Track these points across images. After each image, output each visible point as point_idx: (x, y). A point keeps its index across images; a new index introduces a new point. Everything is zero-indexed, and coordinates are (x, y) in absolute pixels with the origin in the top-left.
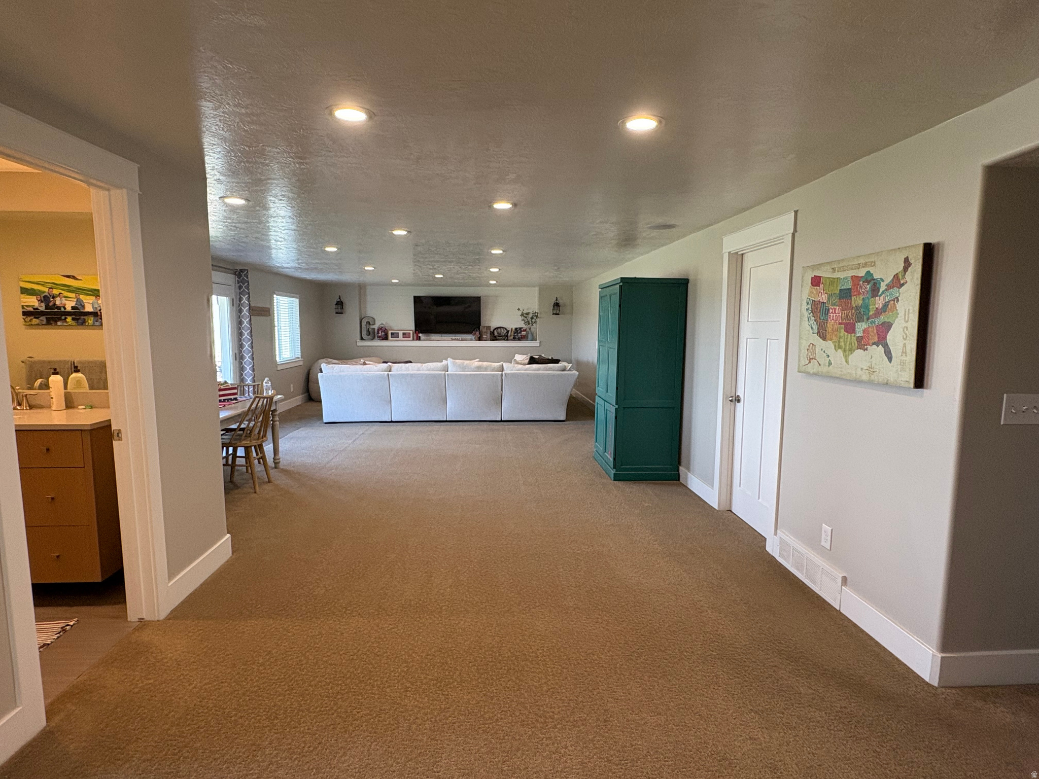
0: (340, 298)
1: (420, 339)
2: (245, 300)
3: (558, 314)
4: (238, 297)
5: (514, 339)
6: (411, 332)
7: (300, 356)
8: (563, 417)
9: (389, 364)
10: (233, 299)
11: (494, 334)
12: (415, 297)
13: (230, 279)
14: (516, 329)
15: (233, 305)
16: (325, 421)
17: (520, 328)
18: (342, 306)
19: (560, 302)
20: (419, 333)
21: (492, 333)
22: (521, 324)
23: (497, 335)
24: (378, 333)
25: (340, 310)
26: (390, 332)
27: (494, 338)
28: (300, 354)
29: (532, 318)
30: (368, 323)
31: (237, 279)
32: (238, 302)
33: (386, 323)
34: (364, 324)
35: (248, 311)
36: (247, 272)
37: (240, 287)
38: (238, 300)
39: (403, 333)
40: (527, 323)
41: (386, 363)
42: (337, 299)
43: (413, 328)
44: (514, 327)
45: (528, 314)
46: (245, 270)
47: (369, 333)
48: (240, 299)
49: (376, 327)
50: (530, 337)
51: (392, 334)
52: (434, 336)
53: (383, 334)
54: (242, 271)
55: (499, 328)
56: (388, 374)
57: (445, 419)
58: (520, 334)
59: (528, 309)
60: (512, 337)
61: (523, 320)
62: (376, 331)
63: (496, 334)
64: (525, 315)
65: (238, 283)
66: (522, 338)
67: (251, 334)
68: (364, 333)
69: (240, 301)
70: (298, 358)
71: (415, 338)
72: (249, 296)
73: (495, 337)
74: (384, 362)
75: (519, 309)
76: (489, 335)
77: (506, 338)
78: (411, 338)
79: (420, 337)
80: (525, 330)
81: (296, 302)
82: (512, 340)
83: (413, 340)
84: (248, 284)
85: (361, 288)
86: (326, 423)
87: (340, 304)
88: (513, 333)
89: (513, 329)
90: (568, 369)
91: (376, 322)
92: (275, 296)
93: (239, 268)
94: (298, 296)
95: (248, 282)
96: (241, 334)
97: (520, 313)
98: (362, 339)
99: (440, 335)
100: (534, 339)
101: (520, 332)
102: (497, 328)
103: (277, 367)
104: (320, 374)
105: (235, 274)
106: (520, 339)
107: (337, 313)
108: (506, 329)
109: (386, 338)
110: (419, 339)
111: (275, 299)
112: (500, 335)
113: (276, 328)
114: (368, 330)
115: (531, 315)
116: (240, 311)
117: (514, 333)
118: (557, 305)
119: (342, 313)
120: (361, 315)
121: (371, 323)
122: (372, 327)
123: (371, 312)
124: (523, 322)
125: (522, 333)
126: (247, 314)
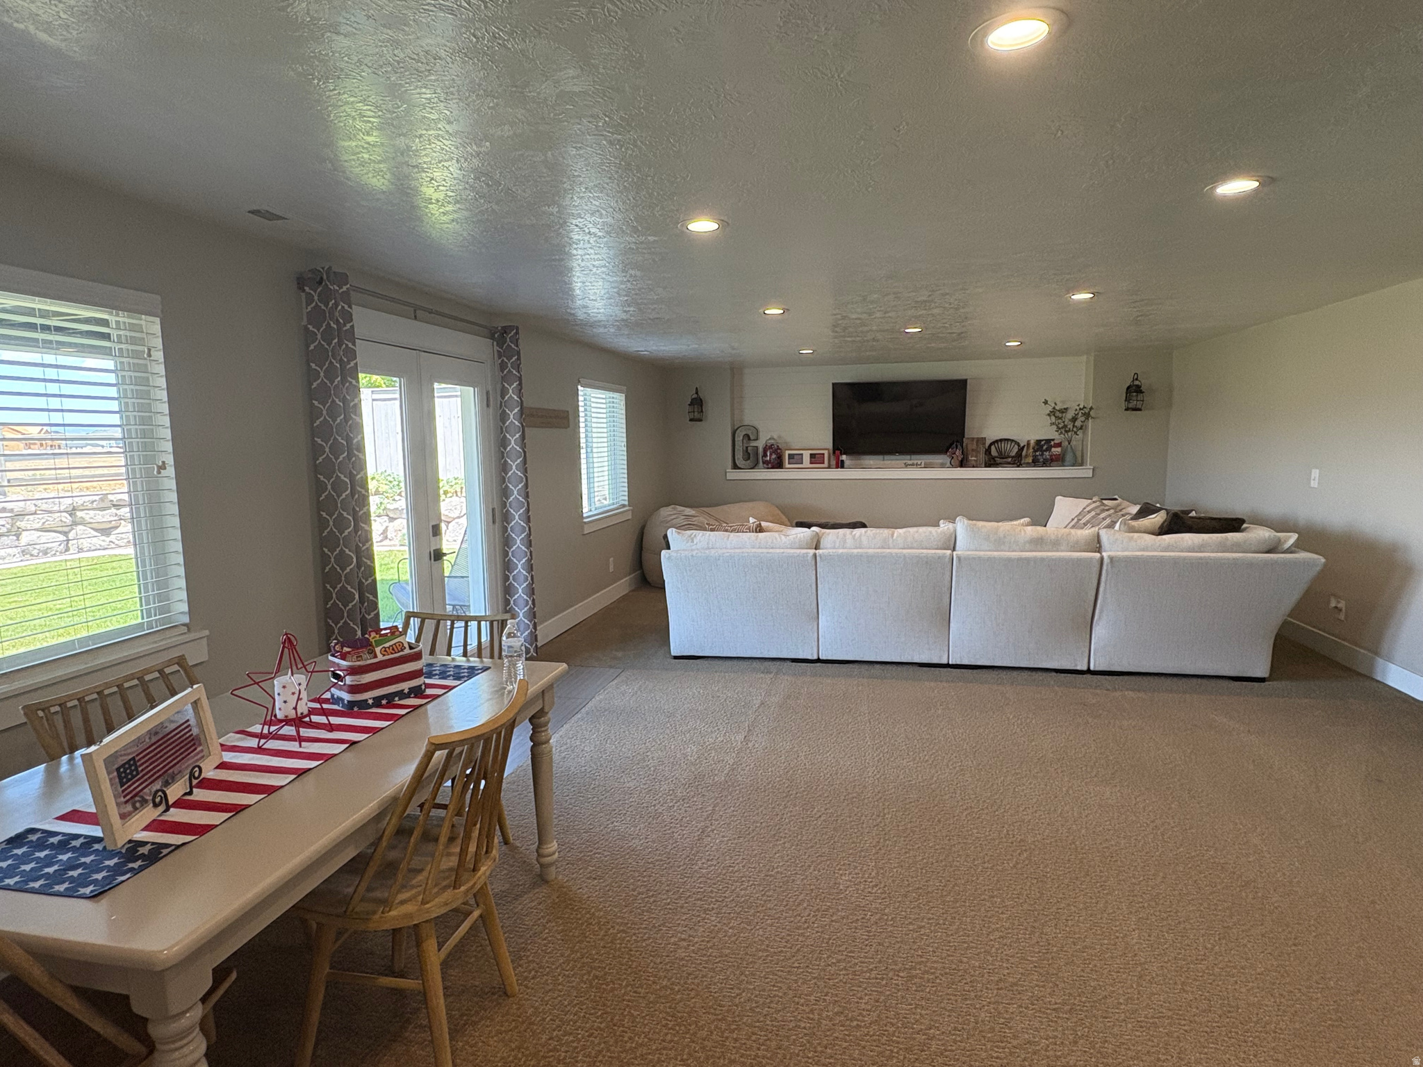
0: (697, 393)
1: (842, 467)
2: (512, 394)
3: (1140, 410)
4: (499, 387)
5: (1035, 463)
6: (826, 453)
7: (626, 503)
8: (1262, 670)
9: (814, 528)
10: (488, 393)
11: (990, 453)
12: (833, 384)
13: (481, 347)
14: (1038, 442)
15: (488, 406)
16: (674, 653)
17: (1048, 441)
18: (702, 406)
19: (1144, 383)
20: (841, 454)
21: (988, 451)
22: (1047, 432)
23: (997, 454)
24: (765, 455)
25: (697, 415)
26: (787, 452)
27: (991, 463)
28: (626, 498)
29: (1074, 419)
30: (747, 437)
31: (496, 348)
32: (499, 398)
33: (779, 437)
34: (739, 438)
35: (518, 416)
36: (517, 333)
37: (503, 366)
38: (499, 393)
39: (811, 454)
40: (1063, 429)
41: (809, 526)
42: (691, 394)
43: (830, 445)
44: (1033, 438)
45: (1064, 411)
46: (511, 328)
47: (747, 455)
48: (504, 392)
49: (760, 444)
50: (1069, 457)
51: (791, 456)
52: (870, 460)
53: (774, 456)
54: (505, 330)
55: (1001, 440)
56: (815, 555)
57: (945, 661)
58: (1047, 453)
59: (1063, 402)
60: (1030, 460)
61: (1052, 424)
62: (761, 450)
63: (994, 452)
64: (1058, 414)
65: (500, 357)
66: (1052, 460)
67: (524, 467)
68: (739, 455)
69: (503, 396)
70: (624, 506)
71: (833, 463)
72: (520, 384)
73: (994, 458)
74: (801, 525)
75: (1046, 402)
76: (982, 456)
77: (1017, 461)
78: (826, 464)
79: (842, 461)
80: (1059, 445)
81: (619, 400)
82: (1028, 465)
83: (829, 467)
84: (519, 359)
85: (733, 371)
86: (676, 658)
87: (697, 403)
88: (1031, 450)
89: (1032, 442)
90: (1287, 546)
91: (761, 434)
92: (580, 388)
93: (501, 324)
94: (624, 388)
95: (518, 353)
96: (504, 468)
97: (1049, 409)
98: (735, 467)
99: (881, 457)
100: (1078, 462)
101: (1049, 449)
102: (997, 441)
103: (582, 528)
104: (663, 552)
105: (492, 337)
106: (1046, 463)
107: (691, 420)
108: (1018, 445)
109: (779, 464)
110: (841, 465)
111: (580, 393)
112: (1003, 456)
113: (583, 451)
114: (746, 451)
115: (1070, 415)
116: (503, 417)
117: (1035, 451)
118: (1134, 390)
119: (700, 420)
120: (733, 425)
121: (752, 437)
122: (754, 444)
123: (751, 416)
124: (1055, 428)
125: (1053, 449)
126: (517, 423)
